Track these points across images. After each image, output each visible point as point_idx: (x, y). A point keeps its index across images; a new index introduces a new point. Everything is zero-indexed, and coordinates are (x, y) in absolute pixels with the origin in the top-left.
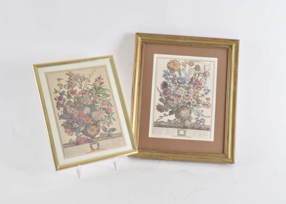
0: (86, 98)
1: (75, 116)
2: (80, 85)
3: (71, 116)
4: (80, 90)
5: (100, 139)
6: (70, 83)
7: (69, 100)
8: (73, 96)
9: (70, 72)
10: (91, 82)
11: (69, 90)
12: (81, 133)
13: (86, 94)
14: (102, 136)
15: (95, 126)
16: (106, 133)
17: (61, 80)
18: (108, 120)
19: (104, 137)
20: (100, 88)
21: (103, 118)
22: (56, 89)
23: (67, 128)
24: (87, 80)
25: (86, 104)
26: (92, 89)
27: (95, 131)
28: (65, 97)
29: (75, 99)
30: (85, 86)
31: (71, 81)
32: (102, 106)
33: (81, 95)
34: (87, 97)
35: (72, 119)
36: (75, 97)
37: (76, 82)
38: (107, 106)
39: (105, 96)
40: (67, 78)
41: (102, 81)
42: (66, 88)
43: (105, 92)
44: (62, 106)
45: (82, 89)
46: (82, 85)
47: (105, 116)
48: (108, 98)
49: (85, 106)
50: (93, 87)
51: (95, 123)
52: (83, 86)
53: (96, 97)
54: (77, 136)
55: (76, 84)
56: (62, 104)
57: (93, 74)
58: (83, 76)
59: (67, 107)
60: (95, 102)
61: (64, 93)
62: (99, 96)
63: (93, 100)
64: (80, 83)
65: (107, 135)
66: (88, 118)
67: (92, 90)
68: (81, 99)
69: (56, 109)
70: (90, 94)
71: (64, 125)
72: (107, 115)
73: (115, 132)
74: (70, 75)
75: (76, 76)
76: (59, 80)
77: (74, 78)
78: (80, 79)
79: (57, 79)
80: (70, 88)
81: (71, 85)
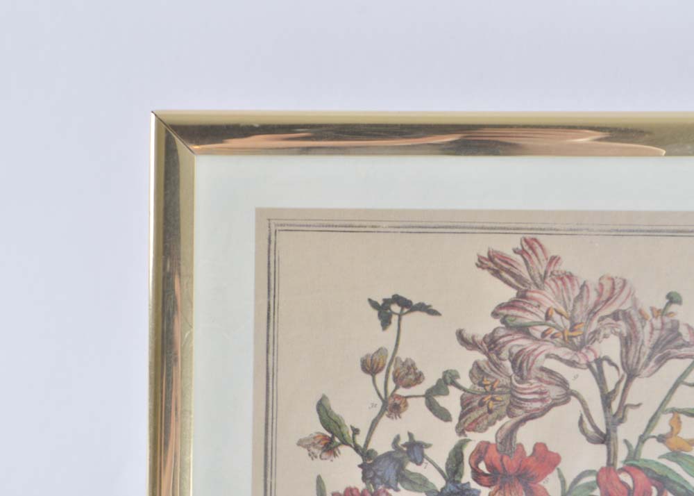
2: (607, 399)
4: (596, 457)
6: (496, 365)
9: (529, 247)
11: (475, 438)
17: (418, 316)
22: (337, 408)
30: (663, 427)
31: (519, 343)
37: (572, 364)
40: (478, 304)
42: (443, 415)
45: (622, 454)
46: (623, 407)
52: (631, 413)
55: (563, 383)
58: (661, 303)
61: (411, 467)
64: (612, 376)
74: (526, 275)
75: (579, 298)
76: (395, 319)
77: (556, 317)
78: (620, 335)
79: (374, 299)
80: (492, 423)
81: (512, 391)
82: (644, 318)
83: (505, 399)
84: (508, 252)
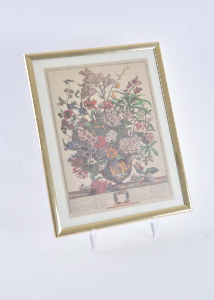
0: (110, 114)
1: (90, 146)
2: (102, 91)
3: (84, 144)
4: (102, 100)
5: (131, 185)
6: (85, 89)
7: (82, 117)
8: (89, 111)
9: (86, 70)
10: (120, 88)
11: (84, 100)
12: (100, 175)
13: (111, 107)
14: (134, 180)
15: (123, 163)
16: (142, 177)
17: (71, 82)
18: (146, 153)
19: (138, 183)
20: (135, 98)
21: (137, 150)
22: (62, 98)
23: (77, 166)
24: (114, 84)
25: (111, 125)
26: (121, 99)
27: (123, 171)
28: (76, 112)
29: (92, 115)
30: (111, 94)
31: (88, 84)
32: (137, 130)
33: (103, 110)
34: (113, 113)
35: (86, 150)
36: (93, 113)
37: (96, 87)
38: (145, 130)
39: (143, 113)
40: (80, 79)
41: (139, 86)
42: (78, 97)
43: (144, 105)
44: (70, 127)
45: (106, 99)
46: (105, 92)
47: (141, 146)
48: (148, 116)
49: (109, 128)
50: (123, 96)
51: (124, 158)
52: (106, 93)
53: (128, 113)
54: (93, 178)
55: (95, 90)
56: (70, 123)
57: (124, 73)
58: (107, 76)
59: (78, 130)
60: (126, 122)
61: (75, 106)
62: (133, 112)
63: (122, 118)
64: (102, 88)
65: (143, 179)
66: (112, 148)
67: (122, 101)
68: (103, 116)
69: (60, 132)
70: (118, 108)
71: (73, 161)
72: (145, 145)
73: (155, 175)
74: (86, 74)
75: (95, 77)
76: (68, 83)
77: (92, 80)
78: (102, 81)
79: (64, 80)
80: (86, 97)
81: (88, 92)
82: (105, 78)
83: (87, 93)
84: (84, 71)
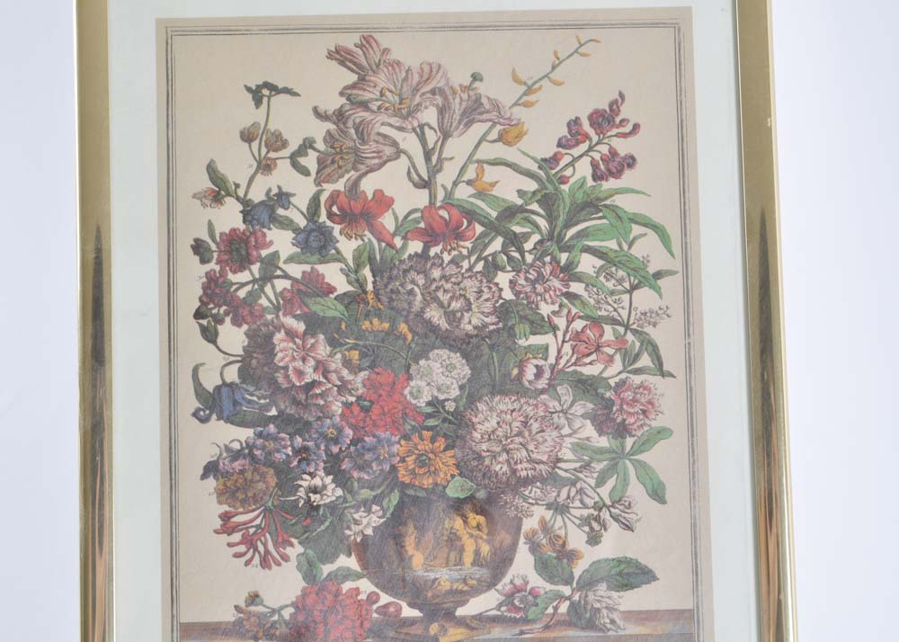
0: (454, 270)
1: (325, 413)
2: (428, 156)
3: (296, 402)
4: (421, 198)
5: (497, 632)
6: (343, 132)
7: (307, 268)
8: (347, 247)
9: (367, 42)
10: (524, 144)
11: (329, 188)
12: (350, 562)
13: (459, 236)
14: (518, 609)
15: (475, 519)
16: (562, 598)
17: (283, 97)
18: (601, 482)
19: (539, 626)
20: (591, 205)
21: (559, 460)
22: (222, 168)
23: (243, 502)
24: (495, 124)
25: (444, 325)
26: (519, 202)
27: (468, 558)
28: (281, 242)
29: (359, 267)
30: (471, 173)
31: (362, 114)
32: (575, 364)
33: (416, 246)
34: (465, 264)
35: (299, 432)
36: (361, 258)
37: (401, 129)
38: (618, 365)
39: (620, 281)
40: (329, 87)
41: (623, 147)
42: (305, 172)
43: (630, 245)
44: (241, 311)
45: (441, 195)
46: (440, 160)
47: (580, 447)
48: (644, 299)
49: (433, 337)
50: (532, 186)
51: (481, 494)
52: (446, 164)
53: (540, 275)
54: (309, 572)
55: (395, 144)
56: (242, 293)
57: (556, 75)
58: (467, 81)
59: (278, 329)
60: (523, 318)
61: (280, 211)
62: (569, 272)
63: (508, 295)
65: (564, 608)
66: (433, 440)
67: (521, 210)
68: (413, 274)
69: (189, 328)
70: (497, 244)
71: (226, 475)
72: (604, 442)
73: (631, 600)
74: (364, 63)
75: (406, 79)
76: (265, 100)
77: (388, 94)
78: (437, 106)
79: (249, 85)
80: (342, 176)
81: (356, 151)
82: (454, 92)
83: (352, 158)
84: (352, 47)
